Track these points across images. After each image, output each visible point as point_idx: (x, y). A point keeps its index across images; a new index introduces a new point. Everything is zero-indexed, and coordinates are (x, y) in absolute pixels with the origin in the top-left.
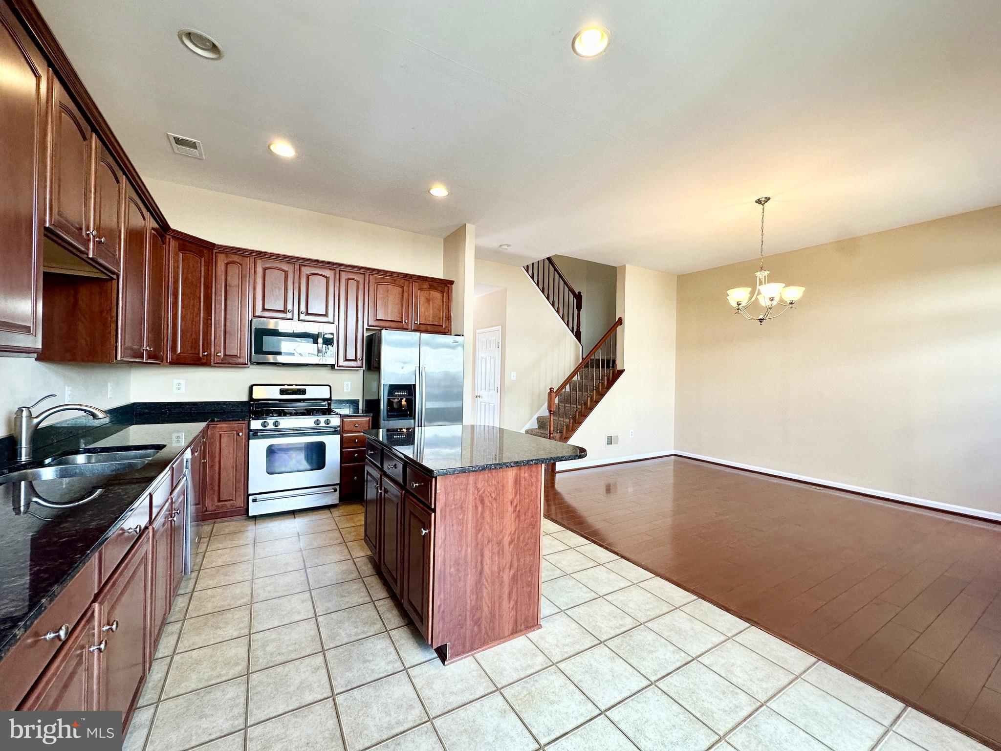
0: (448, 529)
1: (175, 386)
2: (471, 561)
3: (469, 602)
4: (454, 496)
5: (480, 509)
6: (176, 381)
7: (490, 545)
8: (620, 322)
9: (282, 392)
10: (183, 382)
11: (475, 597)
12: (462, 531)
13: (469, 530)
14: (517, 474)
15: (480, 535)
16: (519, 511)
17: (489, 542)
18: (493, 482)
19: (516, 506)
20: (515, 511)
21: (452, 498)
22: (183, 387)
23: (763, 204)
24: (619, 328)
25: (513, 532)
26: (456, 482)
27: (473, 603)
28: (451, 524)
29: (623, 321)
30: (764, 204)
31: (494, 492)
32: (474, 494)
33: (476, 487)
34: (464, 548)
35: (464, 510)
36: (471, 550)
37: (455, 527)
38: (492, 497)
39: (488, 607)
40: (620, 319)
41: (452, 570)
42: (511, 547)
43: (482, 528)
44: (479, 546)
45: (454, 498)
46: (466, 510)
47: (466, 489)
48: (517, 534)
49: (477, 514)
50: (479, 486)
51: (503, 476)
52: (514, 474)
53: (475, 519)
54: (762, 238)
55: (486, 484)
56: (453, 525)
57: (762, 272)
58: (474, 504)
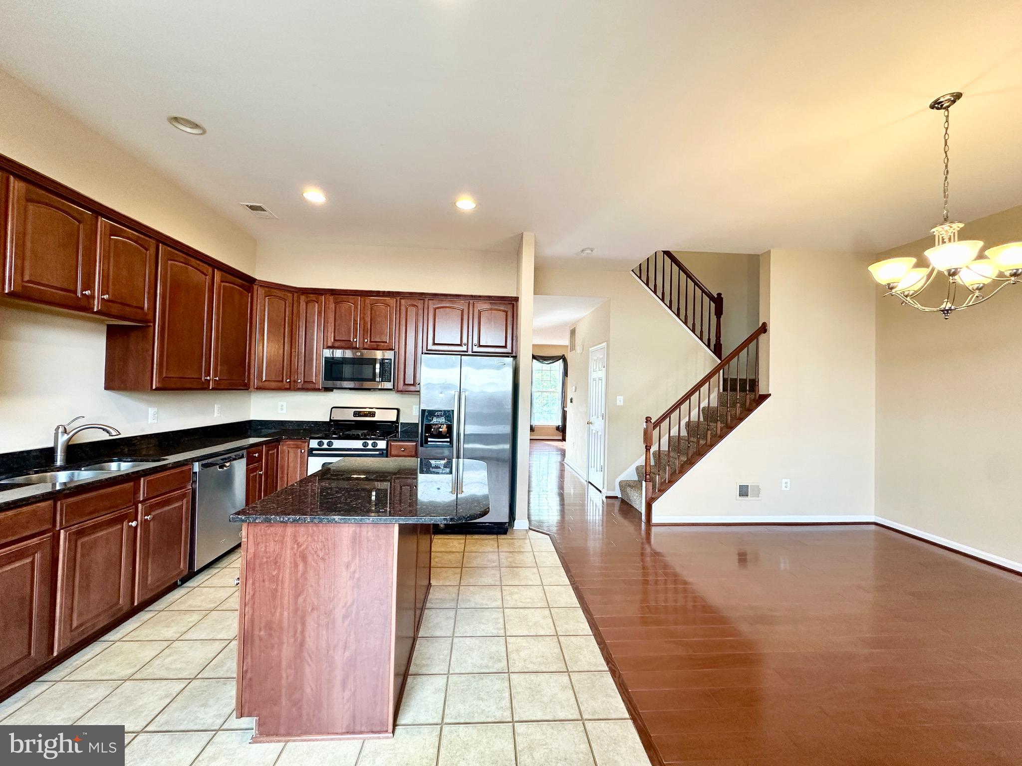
0: (257, 584)
1: (280, 407)
2: (289, 627)
3: (284, 676)
4: (266, 547)
5: (301, 567)
6: (280, 403)
7: (315, 613)
8: (764, 329)
9: (356, 414)
10: (285, 404)
11: (293, 671)
12: (276, 590)
13: (286, 590)
14: (355, 532)
15: (301, 600)
16: (359, 579)
17: (313, 610)
18: (320, 537)
19: (354, 572)
20: (352, 578)
21: (263, 549)
22: (285, 408)
23: (947, 108)
24: (762, 337)
25: (349, 604)
26: (269, 532)
27: (291, 678)
28: (261, 579)
29: (767, 328)
30: (949, 107)
31: (321, 550)
32: (292, 549)
33: (296, 541)
34: (279, 610)
35: (279, 566)
36: (289, 615)
37: (267, 583)
38: (318, 556)
39: (312, 689)
40: (764, 325)
41: (262, 633)
42: (347, 623)
43: (303, 591)
44: (299, 613)
45: (266, 550)
46: (282, 565)
47: (282, 542)
48: (355, 606)
49: (296, 572)
50: (300, 540)
51: (334, 533)
52: (351, 532)
53: (294, 579)
54: (946, 166)
55: (310, 539)
56: (264, 581)
57: (946, 227)
58: (292, 561)
